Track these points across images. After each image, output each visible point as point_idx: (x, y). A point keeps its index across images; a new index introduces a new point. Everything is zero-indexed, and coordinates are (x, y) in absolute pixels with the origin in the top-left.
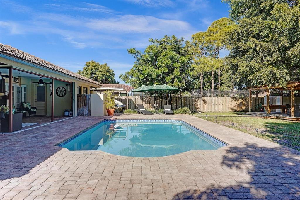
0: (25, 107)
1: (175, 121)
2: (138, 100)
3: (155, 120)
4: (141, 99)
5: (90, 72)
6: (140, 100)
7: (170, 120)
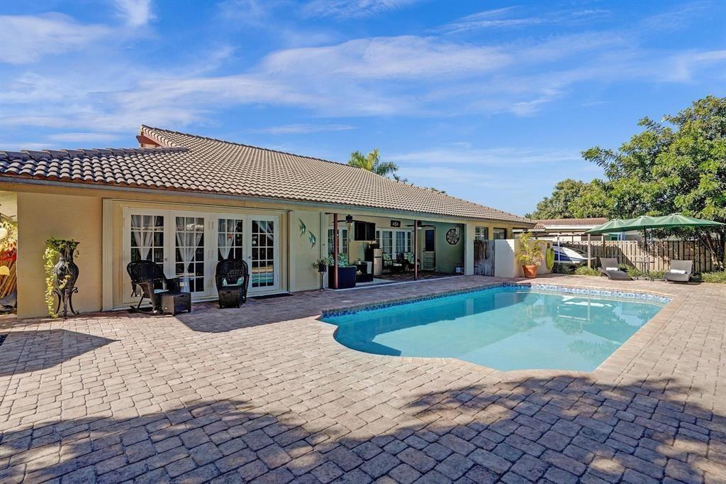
0: (406, 258)
1: (661, 298)
2: (633, 249)
3: (610, 292)
4: (640, 246)
5: (563, 199)
6: (638, 250)
7: (650, 296)
